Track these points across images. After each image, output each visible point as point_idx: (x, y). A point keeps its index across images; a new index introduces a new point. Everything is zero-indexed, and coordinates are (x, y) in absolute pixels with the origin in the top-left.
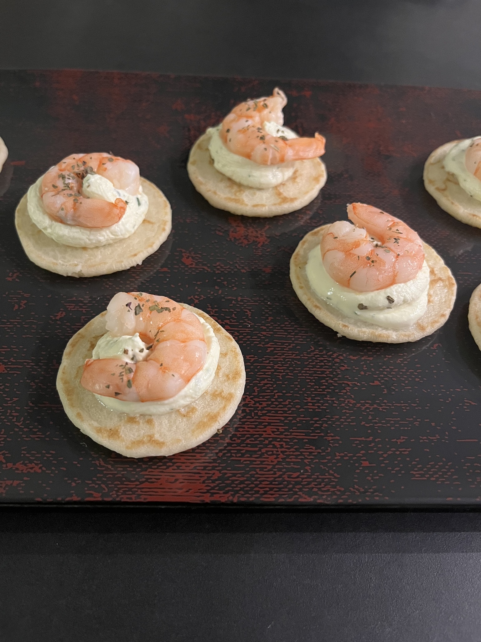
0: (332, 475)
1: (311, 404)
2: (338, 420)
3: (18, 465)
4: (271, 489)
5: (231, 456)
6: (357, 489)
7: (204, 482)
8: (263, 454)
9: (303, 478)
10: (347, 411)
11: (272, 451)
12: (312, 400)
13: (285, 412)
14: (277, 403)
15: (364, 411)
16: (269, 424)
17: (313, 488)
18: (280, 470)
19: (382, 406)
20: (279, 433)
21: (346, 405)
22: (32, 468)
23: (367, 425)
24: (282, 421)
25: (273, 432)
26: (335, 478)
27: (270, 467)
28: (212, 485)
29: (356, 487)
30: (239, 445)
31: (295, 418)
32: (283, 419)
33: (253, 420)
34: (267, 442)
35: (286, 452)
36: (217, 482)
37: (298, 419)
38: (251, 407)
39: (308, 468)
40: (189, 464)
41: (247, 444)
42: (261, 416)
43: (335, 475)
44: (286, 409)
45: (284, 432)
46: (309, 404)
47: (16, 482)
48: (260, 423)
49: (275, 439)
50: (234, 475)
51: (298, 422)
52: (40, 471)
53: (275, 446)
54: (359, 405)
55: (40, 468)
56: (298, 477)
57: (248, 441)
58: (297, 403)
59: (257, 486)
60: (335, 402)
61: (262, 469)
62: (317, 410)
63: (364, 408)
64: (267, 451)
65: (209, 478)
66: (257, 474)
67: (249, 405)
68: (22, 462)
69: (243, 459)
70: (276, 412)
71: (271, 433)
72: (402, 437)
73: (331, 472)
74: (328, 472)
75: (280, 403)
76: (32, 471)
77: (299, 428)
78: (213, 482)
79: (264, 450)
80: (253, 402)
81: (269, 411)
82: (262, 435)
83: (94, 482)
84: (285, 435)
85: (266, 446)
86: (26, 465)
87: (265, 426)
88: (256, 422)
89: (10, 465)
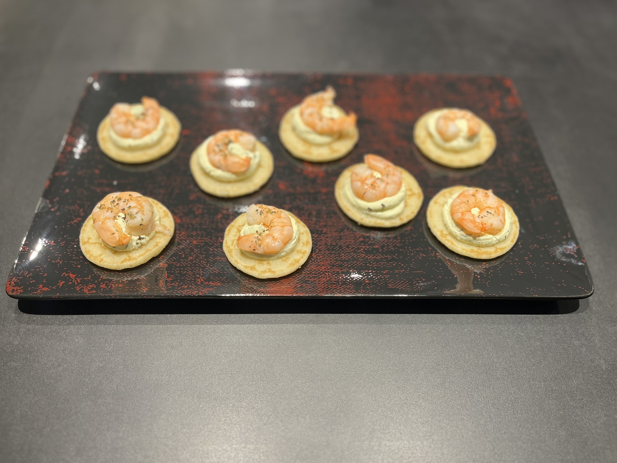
0: (351, 286)
1: (344, 257)
2: (356, 263)
3: (210, 283)
4: (323, 291)
5: (305, 279)
6: (362, 291)
7: (293, 288)
8: (320, 278)
9: (337, 287)
10: (361, 259)
11: (324, 277)
12: (344, 254)
13: (331, 260)
14: (327, 256)
15: (369, 259)
16: (323, 265)
17: (342, 290)
18: (327, 284)
19: (378, 257)
20: (328, 269)
21: (361, 257)
22: (217, 284)
23: (369, 265)
24: (329, 264)
25: (325, 269)
26: (352, 287)
27: (322, 283)
28: (297, 289)
29: (361, 290)
30: (309, 274)
31: (335, 263)
32: (330, 263)
33: (316, 264)
34: (322, 273)
35: (331, 277)
36: (299, 288)
37: (337, 263)
38: (315, 258)
39: (340, 283)
40: (286, 282)
41: (313, 274)
42: (319, 262)
43: (353, 286)
44: (332, 259)
45: (330, 269)
46: (343, 257)
47: (211, 289)
48: (319, 265)
49: (326, 272)
50: (307, 286)
51: (337, 265)
52: (221, 285)
53: (325, 275)
54: (366, 257)
55: (220, 284)
56: (335, 286)
57: (313, 273)
58: (337, 256)
59: (316, 290)
60: (355, 255)
61: (319, 284)
62: (346, 259)
63: (369, 258)
64: (322, 277)
65: (295, 287)
66: (317, 285)
67: (314, 257)
68: (212, 282)
69: (310, 280)
70: (327, 260)
71: (324, 269)
72: (386, 271)
73: (350, 284)
74: (349, 285)
75: (329, 256)
76: (217, 285)
77: (337, 267)
78: (297, 288)
79: (320, 276)
80: (316, 256)
81: (323, 260)
82: (320, 270)
83: (245, 289)
84: (330, 270)
85: (321, 274)
86: (214, 283)
87: (321, 266)
88: (317, 264)
89: (207, 283)
